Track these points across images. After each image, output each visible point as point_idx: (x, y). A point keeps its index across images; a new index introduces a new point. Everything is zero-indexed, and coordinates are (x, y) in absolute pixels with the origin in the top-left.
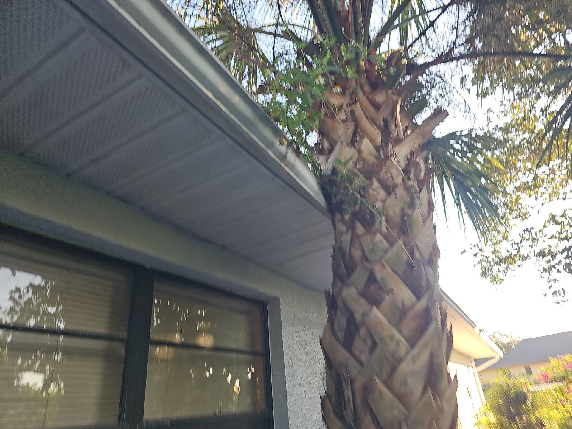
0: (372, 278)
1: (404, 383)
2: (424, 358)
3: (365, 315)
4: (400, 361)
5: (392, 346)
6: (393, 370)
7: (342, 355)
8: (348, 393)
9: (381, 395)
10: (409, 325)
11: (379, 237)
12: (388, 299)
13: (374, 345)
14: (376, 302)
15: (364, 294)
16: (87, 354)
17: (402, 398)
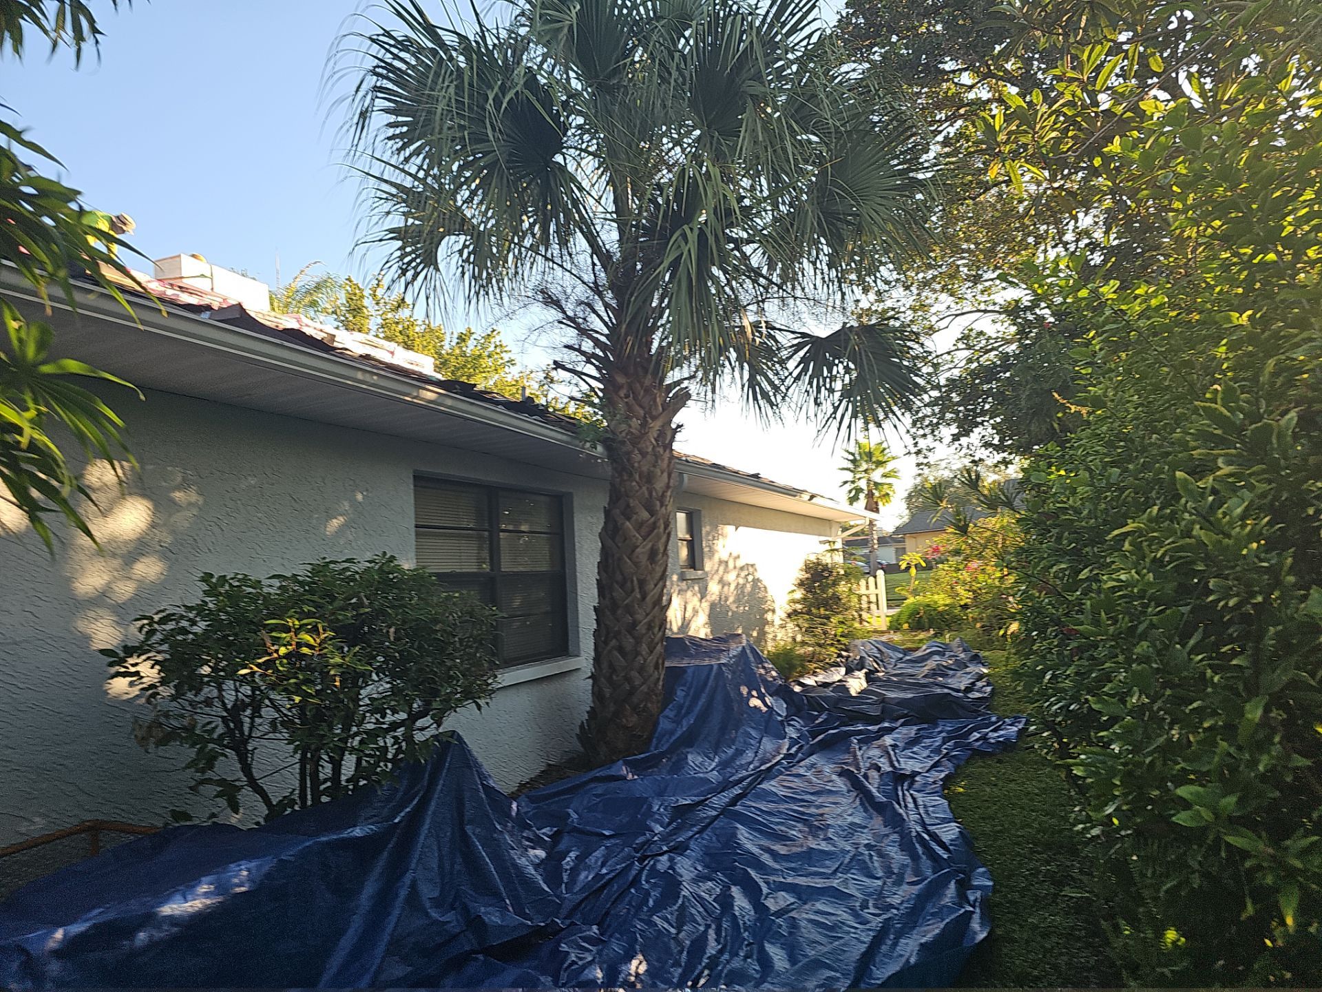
0: (628, 506)
1: (637, 557)
2: (650, 545)
3: (623, 524)
4: (637, 547)
5: (634, 540)
6: (633, 551)
7: (609, 542)
8: (610, 561)
9: (626, 562)
10: (644, 530)
11: (634, 483)
12: (635, 517)
13: (626, 539)
14: (629, 519)
15: (623, 514)
16: (468, 537)
17: (636, 564)
